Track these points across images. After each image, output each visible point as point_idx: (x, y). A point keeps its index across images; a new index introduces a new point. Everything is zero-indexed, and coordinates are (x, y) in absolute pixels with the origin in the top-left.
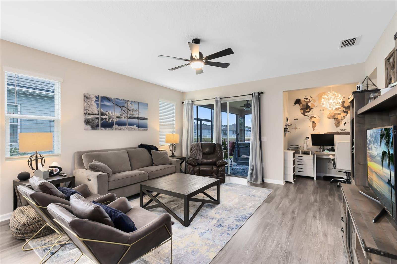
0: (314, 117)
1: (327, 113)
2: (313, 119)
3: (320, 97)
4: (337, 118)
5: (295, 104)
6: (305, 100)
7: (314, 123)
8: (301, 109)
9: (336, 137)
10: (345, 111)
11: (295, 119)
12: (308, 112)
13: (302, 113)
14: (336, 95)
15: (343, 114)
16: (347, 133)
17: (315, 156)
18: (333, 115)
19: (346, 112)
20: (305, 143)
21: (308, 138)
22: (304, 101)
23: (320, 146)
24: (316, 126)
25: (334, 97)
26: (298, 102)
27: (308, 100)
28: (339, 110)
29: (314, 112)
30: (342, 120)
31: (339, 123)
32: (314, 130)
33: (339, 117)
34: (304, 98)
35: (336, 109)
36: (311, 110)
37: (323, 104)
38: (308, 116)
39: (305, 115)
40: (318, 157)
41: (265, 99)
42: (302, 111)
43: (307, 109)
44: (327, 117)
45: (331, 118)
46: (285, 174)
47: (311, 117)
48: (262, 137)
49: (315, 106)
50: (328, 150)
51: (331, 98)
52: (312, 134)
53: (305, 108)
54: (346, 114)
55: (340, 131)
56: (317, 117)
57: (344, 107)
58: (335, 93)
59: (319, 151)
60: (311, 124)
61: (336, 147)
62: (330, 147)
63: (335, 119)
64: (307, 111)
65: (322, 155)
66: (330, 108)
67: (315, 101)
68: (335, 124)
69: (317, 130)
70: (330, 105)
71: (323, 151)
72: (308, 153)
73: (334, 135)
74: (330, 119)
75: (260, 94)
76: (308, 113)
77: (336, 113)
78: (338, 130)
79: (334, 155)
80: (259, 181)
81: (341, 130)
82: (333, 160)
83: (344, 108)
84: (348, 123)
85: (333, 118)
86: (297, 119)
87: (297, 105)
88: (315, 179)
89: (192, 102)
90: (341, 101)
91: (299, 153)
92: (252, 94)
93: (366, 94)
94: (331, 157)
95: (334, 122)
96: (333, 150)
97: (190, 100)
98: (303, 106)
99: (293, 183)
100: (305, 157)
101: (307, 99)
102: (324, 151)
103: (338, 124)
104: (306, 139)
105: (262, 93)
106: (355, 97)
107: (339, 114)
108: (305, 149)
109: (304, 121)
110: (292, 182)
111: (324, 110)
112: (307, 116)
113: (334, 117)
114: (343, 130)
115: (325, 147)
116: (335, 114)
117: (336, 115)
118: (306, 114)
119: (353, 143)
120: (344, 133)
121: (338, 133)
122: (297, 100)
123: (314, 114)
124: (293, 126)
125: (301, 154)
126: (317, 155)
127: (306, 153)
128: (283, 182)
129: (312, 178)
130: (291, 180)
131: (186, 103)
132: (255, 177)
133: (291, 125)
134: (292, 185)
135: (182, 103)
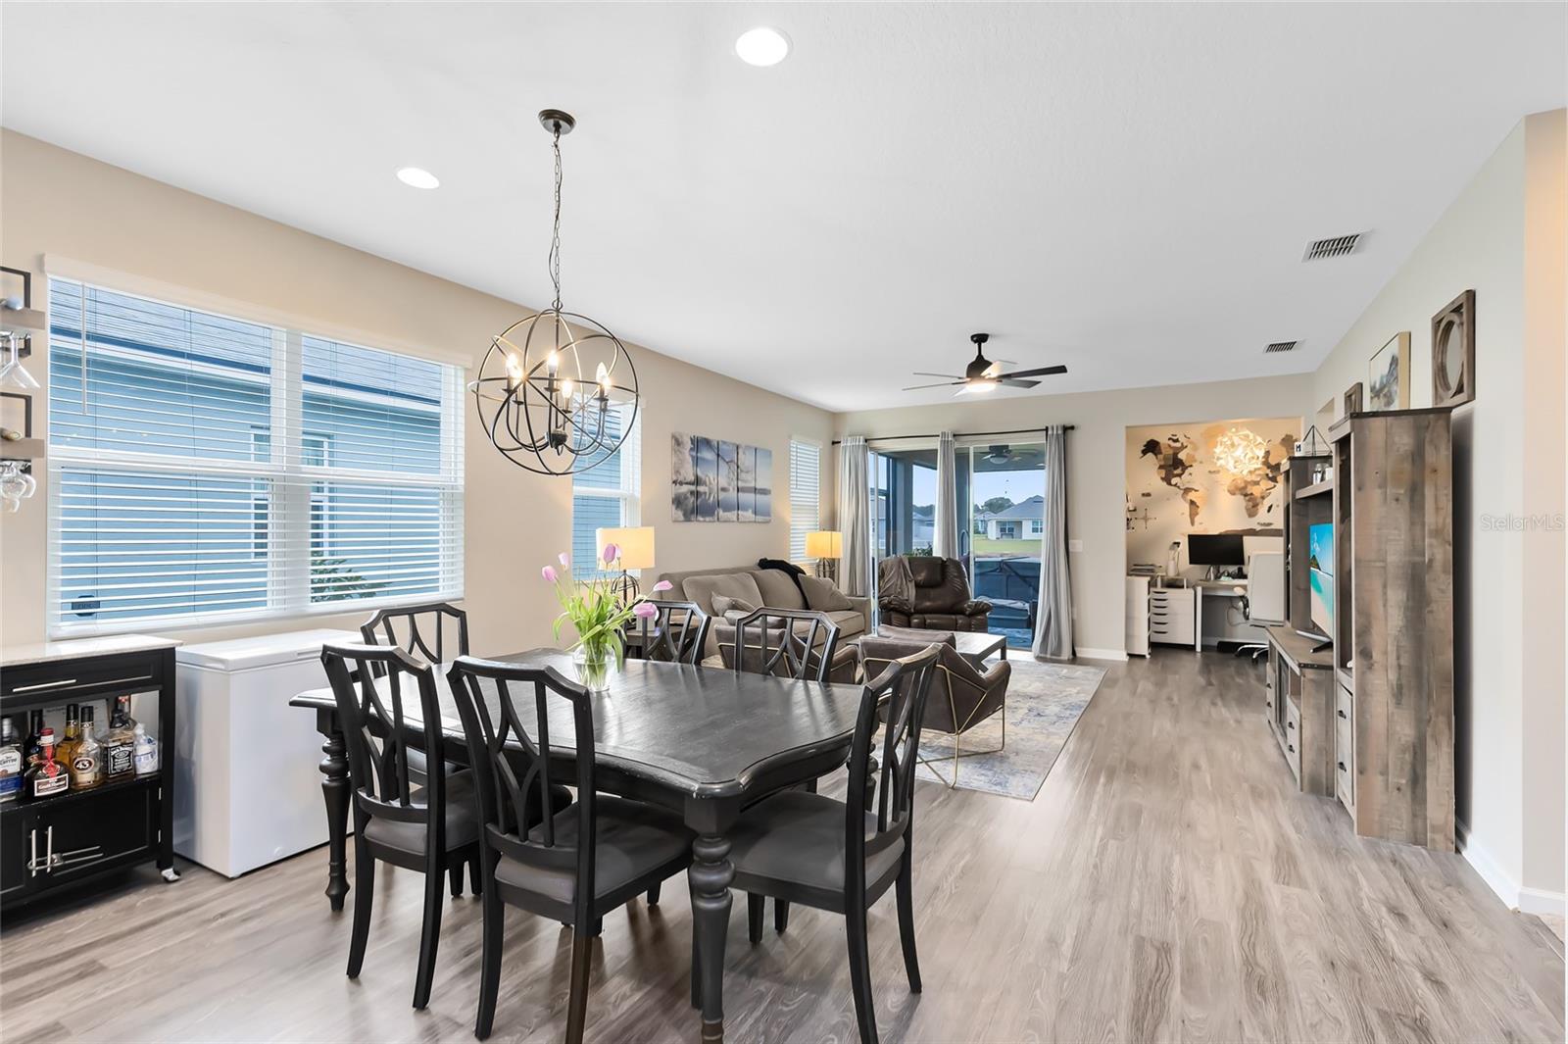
0: (1193, 489)
1: (1225, 481)
2: (1192, 496)
3: (1211, 437)
4: (1252, 494)
5: (1144, 452)
6: (1171, 442)
7: (1194, 507)
8: (1161, 467)
9: (1246, 540)
10: (1270, 475)
11: (1143, 495)
12: (1180, 475)
13: (1162, 478)
14: (1251, 437)
15: (1265, 484)
16: (1276, 533)
17: (1199, 590)
18: (1243, 485)
19: (1274, 479)
20: (1171, 557)
21: (1178, 544)
22: (1169, 446)
23: (1208, 566)
24: (1197, 514)
25: (1245, 443)
26: (1152, 447)
27: (1178, 445)
28: (1257, 472)
29: (1193, 477)
30: (1263, 498)
31: (1255, 506)
32: (1193, 523)
33: (1256, 491)
34: (1170, 439)
35: (1250, 472)
36: (1187, 472)
37: (1218, 459)
38: (1179, 487)
39: (1169, 484)
40: (1205, 593)
41: (1078, 439)
42: (1163, 473)
43: (1175, 469)
44: (1226, 489)
45: (1237, 492)
46: (1129, 637)
47: (1187, 490)
48: (1070, 541)
49: (1195, 461)
50: (1229, 575)
51: (1239, 445)
52: (1189, 536)
53: (1170, 466)
54: (1272, 484)
55: (1258, 528)
56: (1201, 490)
57: (1269, 466)
58: (1248, 432)
59: (1207, 580)
60: (1186, 507)
61: (1248, 569)
62: (1233, 569)
63: (1246, 495)
64: (1176, 472)
65: (1215, 589)
66: (1236, 470)
67: (1195, 448)
68: (1247, 510)
69: (1201, 524)
70: (1236, 462)
71: (1218, 577)
72: (1178, 583)
73: (1245, 538)
74: (1233, 497)
75: (1067, 429)
76: (1178, 479)
77: (1249, 480)
78: (1253, 524)
79: (1245, 587)
80: (1066, 654)
81: (1262, 525)
82: (1242, 598)
83: (1268, 468)
84: (1278, 506)
85: (1242, 494)
86: (1148, 495)
87: (1150, 455)
88: (1199, 649)
89: (866, 441)
90: (1261, 454)
91: (1156, 586)
92: (1047, 429)
93: (1310, 462)
94: (1239, 592)
95: (1244, 504)
96: (1242, 575)
97: (862, 438)
98: (1165, 458)
99: (1148, 656)
100: (1171, 593)
101: (1177, 441)
102: (1220, 577)
103: (1252, 510)
104: (1172, 548)
105: (1072, 428)
106: (1291, 465)
107: (1257, 483)
108: (1172, 574)
109: (1168, 499)
110: (1144, 656)
111: (1218, 472)
112: (1175, 485)
113: (1242, 490)
114: (1265, 524)
115: (1222, 568)
116: (1247, 483)
117: (1249, 487)
118: (1174, 481)
119: (1287, 553)
120: (1267, 532)
121: (1252, 532)
122: (1148, 442)
123: (1194, 482)
124: (1140, 514)
125: (1162, 587)
126: (1203, 589)
127: (1174, 584)
128: (1124, 654)
129: (1191, 648)
130: (1143, 649)
131: (847, 443)
132: (1055, 644)
133: (1135, 510)
134: (1145, 663)
135: (834, 443)
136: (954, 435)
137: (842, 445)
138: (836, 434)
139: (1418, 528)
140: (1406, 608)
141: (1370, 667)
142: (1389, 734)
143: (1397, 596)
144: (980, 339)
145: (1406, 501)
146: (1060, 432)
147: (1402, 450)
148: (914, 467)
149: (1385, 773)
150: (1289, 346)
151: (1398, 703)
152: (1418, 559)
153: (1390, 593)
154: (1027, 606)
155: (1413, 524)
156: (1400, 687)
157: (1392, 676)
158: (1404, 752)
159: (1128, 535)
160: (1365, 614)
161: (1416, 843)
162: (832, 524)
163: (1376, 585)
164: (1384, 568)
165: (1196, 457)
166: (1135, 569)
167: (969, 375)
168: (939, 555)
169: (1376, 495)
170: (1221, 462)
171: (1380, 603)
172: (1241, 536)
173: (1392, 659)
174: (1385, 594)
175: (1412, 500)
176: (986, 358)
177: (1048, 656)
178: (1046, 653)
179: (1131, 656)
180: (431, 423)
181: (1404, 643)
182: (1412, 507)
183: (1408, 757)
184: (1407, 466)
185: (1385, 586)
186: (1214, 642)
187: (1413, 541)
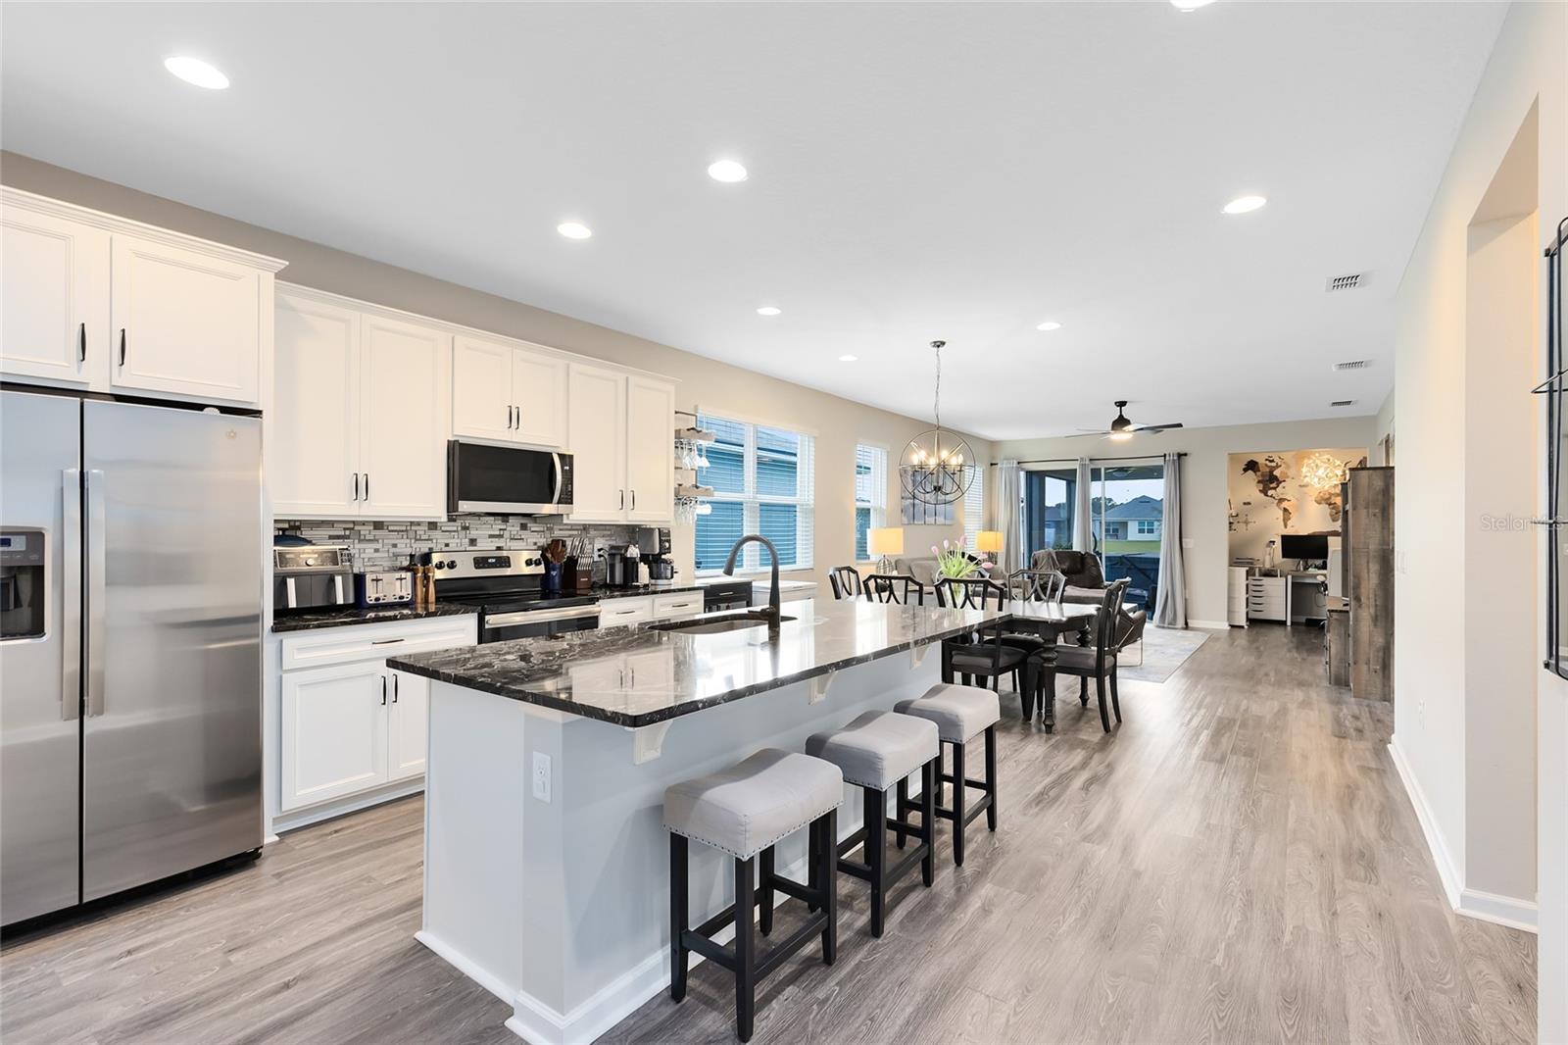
0: (1285, 499)
1: (1313, 494)
2: (1285, 504)
3: (1300, 459)
4: (1335, 503)
5: (1245, 470)
6: (1267, 462)
7: (1287, 513)
8: (1259, 482)
11: (1245, 504)
12: (1275, 488)
13: (1260, 491)
14: (1332, 461)
17: (1289, 577)
18: (1327, 496)
20: (1267, 552)
21: (1274, 541)
22: (1266, 465)
23: (1297, 560)
24: (1291, 519)
25: (1326, 465)
26: (1252, 466)
27: (1273, 464)
28: (1338, 487)
29: (1287, 490)
31: (1338, 512)
32: (1286, 526)
33: (1339, 501)
34: (1266, 460)
35: (1330, 487)
36: (1281, 486)
37: (1306, 476)
38: (1274, 498)
39: (1266, 495)
40: (1295, 581)
41: (1188, 462)
42: (1261, 487)
43: (1271, 483)
44: (1313, 499)
45: (1323, 502)
46: (1230, 612)
47: (1281, 500)
48: (1183, 540)
49: (1288, 477)
50: (1316, 567)
51: (1321, 464)
52: (1282, 535)
53: (1267, 481)
56: (1293, 500)
58: (1327, 456)
59: (1297, 570)
60: (1280, 513)
61: (1328, 561)
62: (1319, 562)
63: (1330, 504)
64: (1271, 486)
65: (1303, 577)
66: (1320, 485)
67: (1288, 467)
68: (1331, 515)
69: (1293, 526)
70: (1320, 479)
71: (1306, 569)
72: (1274, 573)
73: (1329, 538)
74: (1320, 505)
75: (1180, 455)
76: (1274, 491)
77: (1333, 492)
78: (1336, 527)
79: (1325, 575)
80: (1180, 623)
82: (1322, 583)
85: (1325, 504)
86: (1249, 503)
87: (1250, 472)
88: (1289, 623)
89: (1018, 463)
91: (1254, 575)
92: (1165, 456)
94: (1320, 579)
95: (1329, 511)
96: (1324, 567)
97: (1012, 460)
98: (1262, 475)
99: (1245, 627)
100: (1266, 581)
101: (1272, 461)
102: (1308, 569)
103: (1336, 515)
104: (1268, 545)
105: (1185, 455)
108: (1268, 566)
109: (1265, 507)
110: (1242, 627)
111: (1306, 486)
112: (1271, 496)
113: (1325, 500)
115: (1310, 562)
116: (1331, 494)
117: (1333, 498)
118: (1270, 493)
121: (1334, 534)
122: (1249, 462)
123: (1287, 494)
124: (1242, 518)
125: (1260, 576)
126: (1293, 577)
127: (1269, 574)
128: (1227, 624)
129: (1284, 623)
130: (1243, 622)
131: (1003, 465)
132: (1172, 616)
133: (1237, 515)
134: (1243, 632)
135: (992, 464)
136: (1091, 460)
137: (999, 466)
138: (993, 458)
139: (1386, 531)
140: (1380, 574)
141: (1360, 606)
142: (1370, 643)
143: (1374, 567)
144: (1122, 404)
145: (1379, 515)
146: (1176, 458)
147: (1378, 488)
148: (1047, 478)
149: (1368, 663)
150: (1349, 403)
151: (1375, 625)
152: (1385, 547)
153: (1371, 565)
154: (1145, 593)
155: (1383, 528)
156: (1376, 616)
157: (1372, 610)
158: (1378, 651)
159: (1230, 536)
160: (1357, 577)
161: (1385, 700)
162: (990, 525)
163: (1363, 561)
164: (1368, 552)
165: (1289, 474)
166: (1235, 561)
167: (1113, 429)
168: (1078, 550)
169: (1363, 512)
170: (1307, 479)
171: (1366, 571)
172: (1326, 537)
173: (1372, 601)
174: (1368, 566)
175: (1383, 516)
176: (1125, 417)
177: (1166, 625)
178: (1164, 623)
179: (1232, 626)
180: (793, 466)
181: (1379, 593)
182: (1383, 520)
183: (1381, 654)
184: (1380, 497)
185: (1368, 562)
186: (1303, 619)
187: (1383, 537)
